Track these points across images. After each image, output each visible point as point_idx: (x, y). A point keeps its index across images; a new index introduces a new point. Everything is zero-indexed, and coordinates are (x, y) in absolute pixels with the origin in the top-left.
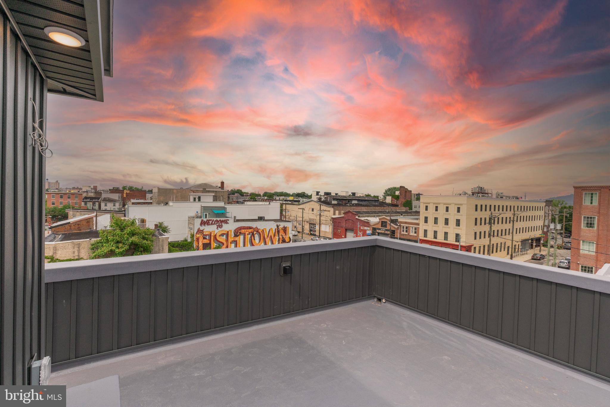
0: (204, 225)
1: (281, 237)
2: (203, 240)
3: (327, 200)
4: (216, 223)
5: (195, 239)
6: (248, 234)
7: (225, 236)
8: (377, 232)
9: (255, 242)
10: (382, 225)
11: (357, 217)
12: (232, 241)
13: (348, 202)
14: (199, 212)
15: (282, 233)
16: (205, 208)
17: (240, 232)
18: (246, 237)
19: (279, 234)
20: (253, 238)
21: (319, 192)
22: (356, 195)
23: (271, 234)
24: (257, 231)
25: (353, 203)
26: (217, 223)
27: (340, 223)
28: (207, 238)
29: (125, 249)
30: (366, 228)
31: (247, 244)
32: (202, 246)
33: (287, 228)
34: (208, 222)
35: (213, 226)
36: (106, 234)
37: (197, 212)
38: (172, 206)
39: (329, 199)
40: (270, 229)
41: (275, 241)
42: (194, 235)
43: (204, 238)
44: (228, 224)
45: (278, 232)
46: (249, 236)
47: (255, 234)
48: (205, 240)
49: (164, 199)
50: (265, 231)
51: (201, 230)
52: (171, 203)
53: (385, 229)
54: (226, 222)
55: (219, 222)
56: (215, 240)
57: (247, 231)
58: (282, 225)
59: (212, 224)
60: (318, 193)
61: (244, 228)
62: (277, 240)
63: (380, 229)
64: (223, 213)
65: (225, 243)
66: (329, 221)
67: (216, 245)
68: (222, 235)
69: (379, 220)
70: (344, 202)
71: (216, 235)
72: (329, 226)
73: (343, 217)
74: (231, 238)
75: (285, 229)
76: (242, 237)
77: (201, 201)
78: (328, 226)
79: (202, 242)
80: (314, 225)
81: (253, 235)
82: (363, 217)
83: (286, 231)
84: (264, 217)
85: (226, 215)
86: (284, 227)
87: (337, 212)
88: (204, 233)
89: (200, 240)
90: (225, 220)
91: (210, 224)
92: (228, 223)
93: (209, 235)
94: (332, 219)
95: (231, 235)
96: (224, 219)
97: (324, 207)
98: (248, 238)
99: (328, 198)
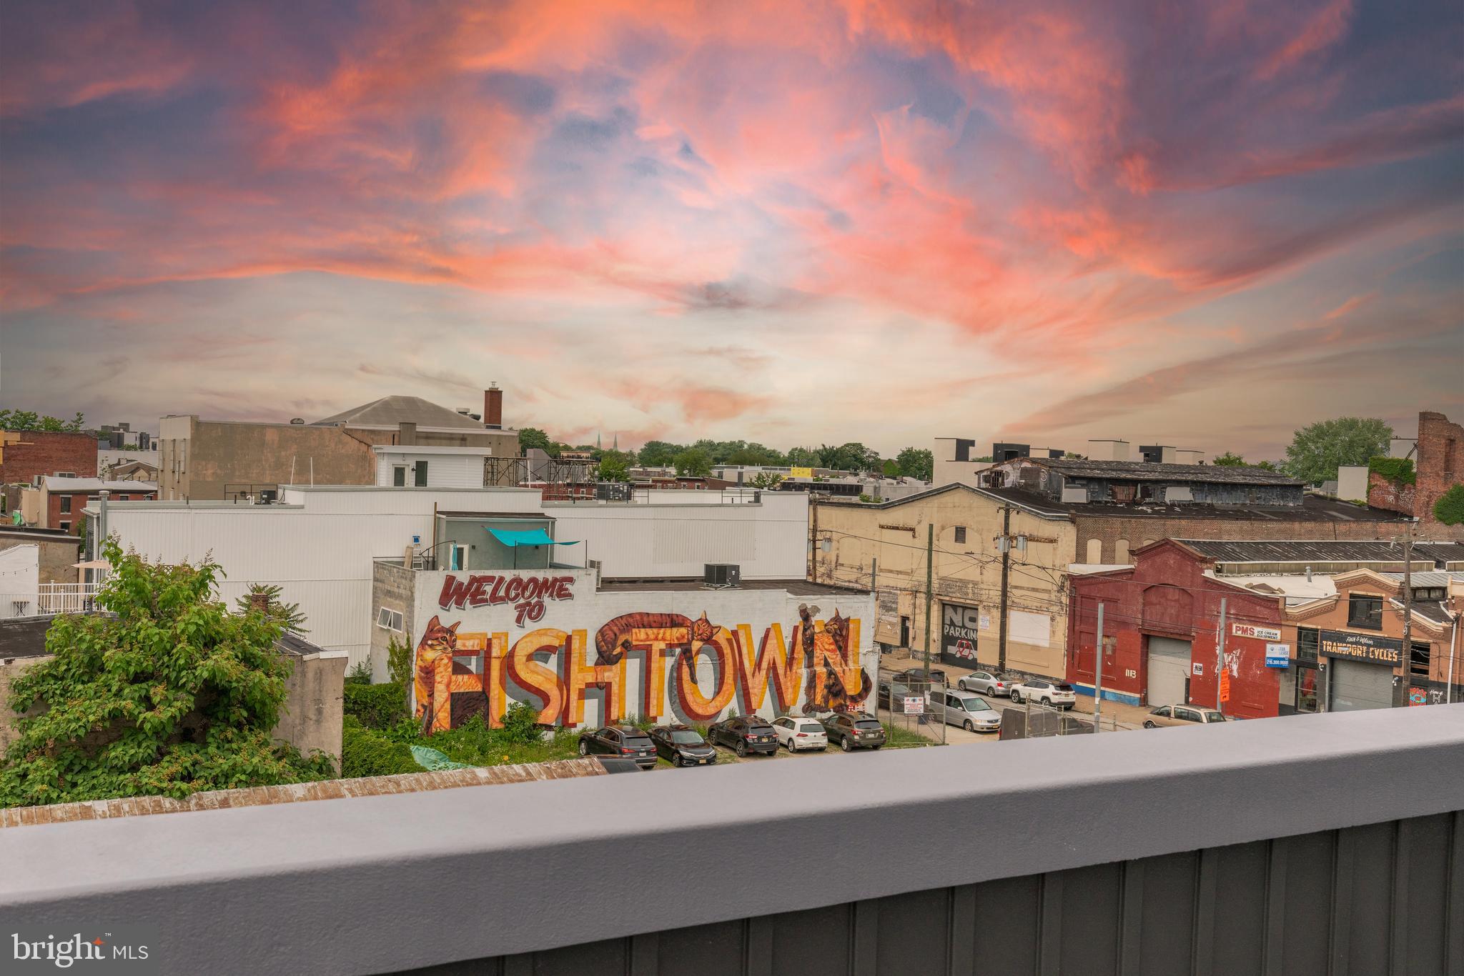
0: (459, 603)
1: (820, 669)
2: (454, 678)
3: (1036, 485)
4: (513, 594)
5: (415, 672)
6: (662, 653)
7: (554, 659)
8: (1323, 654)
9: (696, 692)
10: (1351, 616)
11: (1209, 574)
12: (589, 685)
13: (1146, 493)
14: (427, 541)
15: (824, 649)
16: (448, 522)
17: (626, 641)
18: (654, 666)
19: (810, 655)
20: (686, 670)
21: (972, 443)
22: (1166, 459)
23: (776, 653)
24: (709, 640)
25: (1167, 500)
26: (517, 596)
27: (1116, 601)
28: (473, 667)
29: (180, 709)
30: (1259, 631)
31: (660, 700)
32: (448, 706)
33: (851, 626)
34: (479, 591)
35: (500, 607)
36: (88, 637)
37: (416, 540)
38: (302, 507)
39: (1043, 479)
40: (768, 631)
41: (790, 690)
42: (409, 650)
43: (459, 669)
44: (568, 602)
45: (810, 643)
46: (669, 662)
47: (698, 652)
48: (460, 677)
49: (219, 471)
50: (743, 640)
51: (443, 630)
52: (292, 496)
53: (1370, 638)
54: (560, 589)
55: (525, 588)
56: (509, 680)
57: (656, 639)
58: (826, 608)
59: (494, 599)
60: (963, 449)
61: (645, 619)
62: (804, 683)
63: (1340, 638)
64: (537, 547)
65: (554, 693)
66: (1049, 591)
67: (513, 701)
68: (543, 653)
69: (1333, 591)
70: (1123, 494)
71: (511, 655)
72: (1053, 619)
73: (1131, 572)
74: (581, 670)
75: (841, 629)
76: (633, 666)
77: (431, 482)
78: (1045, 619)
79: (448, 686)
80: (969, 614)
81: (687, 655)
82: (1240, 571)
83: (846, 639)
84: (736, 568)
85: (552, 557)
86: (837, 619)
87: (1094, 547)
88: (459, 645)
89: (438, 678)
90: (555, 580)
91: (485, 601)
92: (570, 596)
93: (482, 654)
94: (1067, 584)
95: (583, 656)
96: (550, 574)
97: (1023, 522)
98: (662, 669)
99: (1038, 471)
